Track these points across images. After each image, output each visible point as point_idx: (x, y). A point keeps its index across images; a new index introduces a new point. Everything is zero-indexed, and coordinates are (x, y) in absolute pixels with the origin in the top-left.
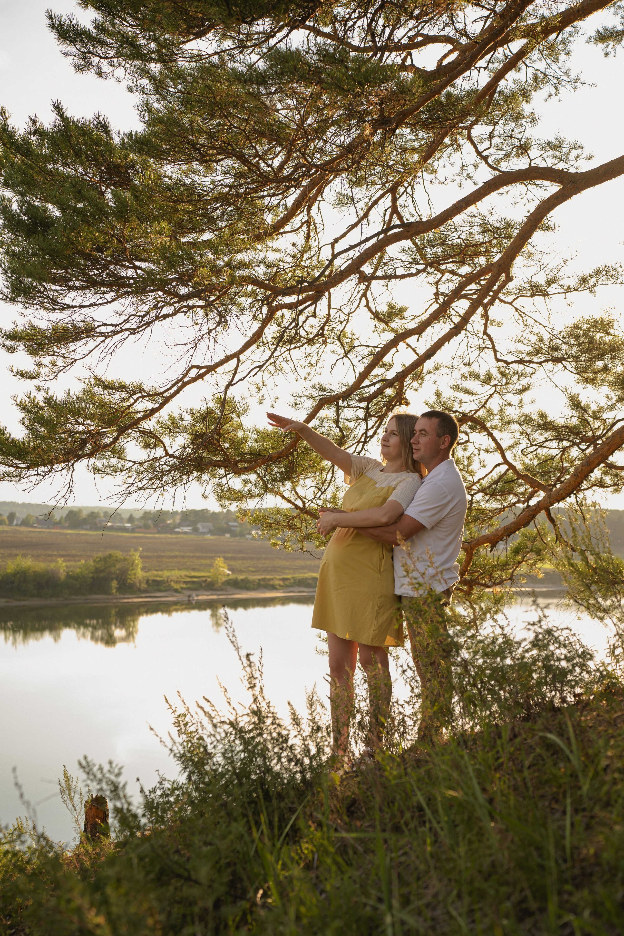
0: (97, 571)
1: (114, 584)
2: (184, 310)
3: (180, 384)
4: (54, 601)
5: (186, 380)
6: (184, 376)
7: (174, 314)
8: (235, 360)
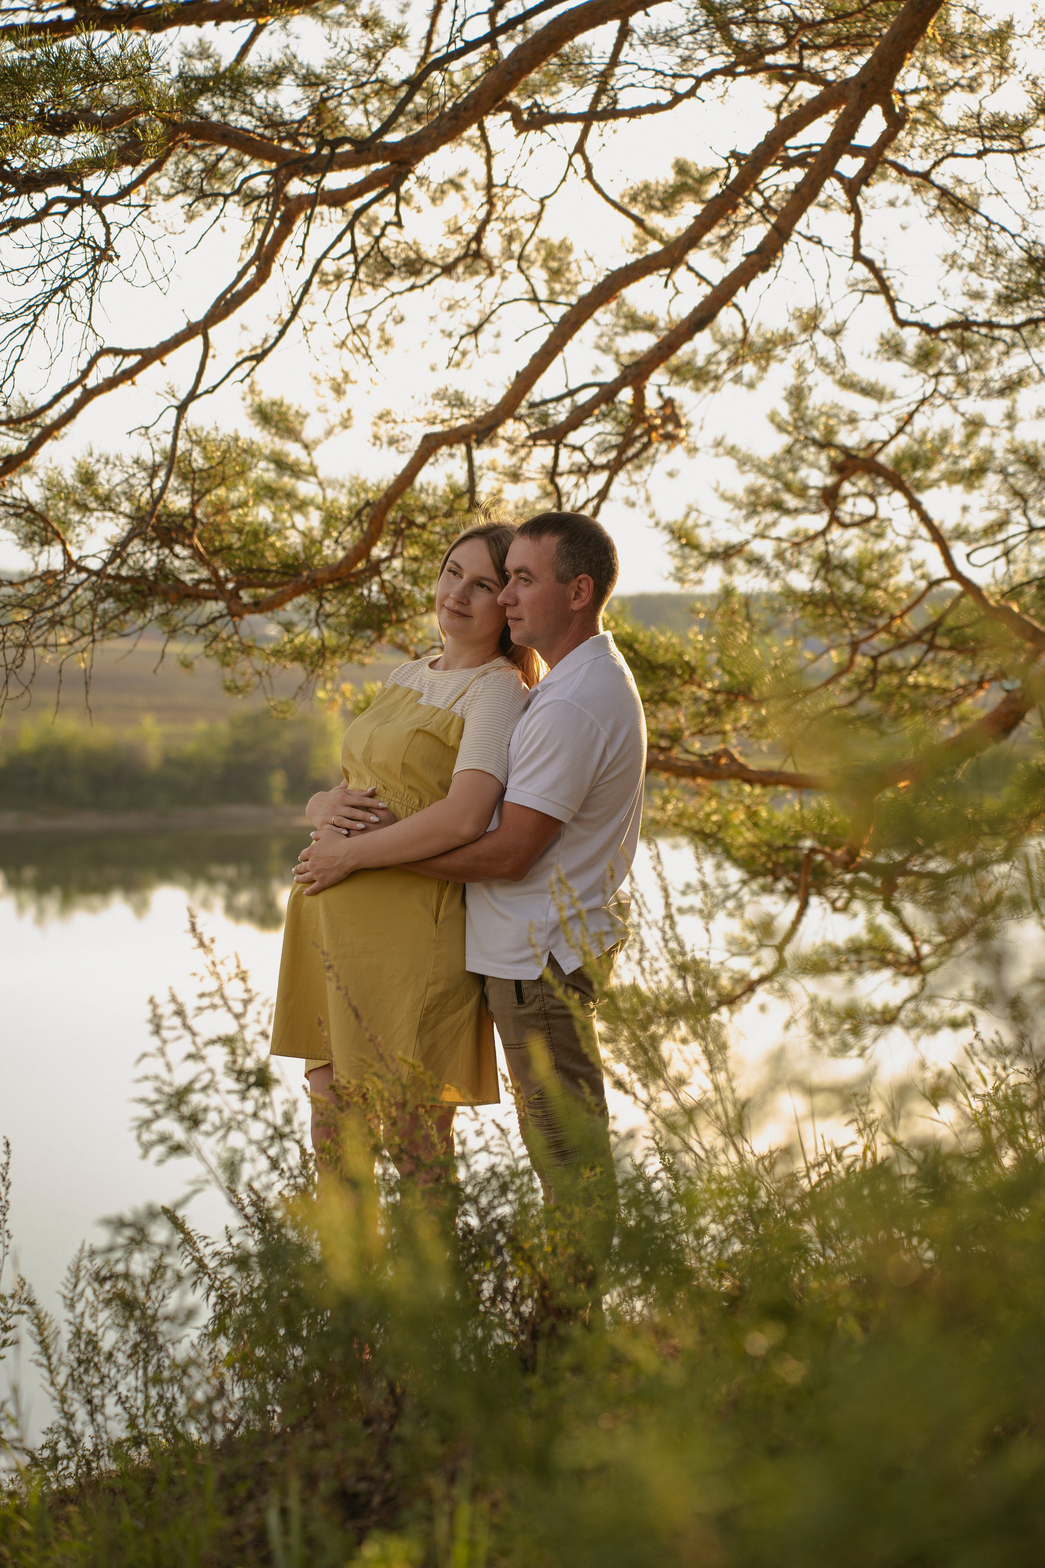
0: (238, 747)
1: (278, 781)
2: (61, 207)
3: (77, 392)
4: (131, 820)
5: (91, 382)
6: (85, 374)
7: (39, 216)
8: (199, 339)
